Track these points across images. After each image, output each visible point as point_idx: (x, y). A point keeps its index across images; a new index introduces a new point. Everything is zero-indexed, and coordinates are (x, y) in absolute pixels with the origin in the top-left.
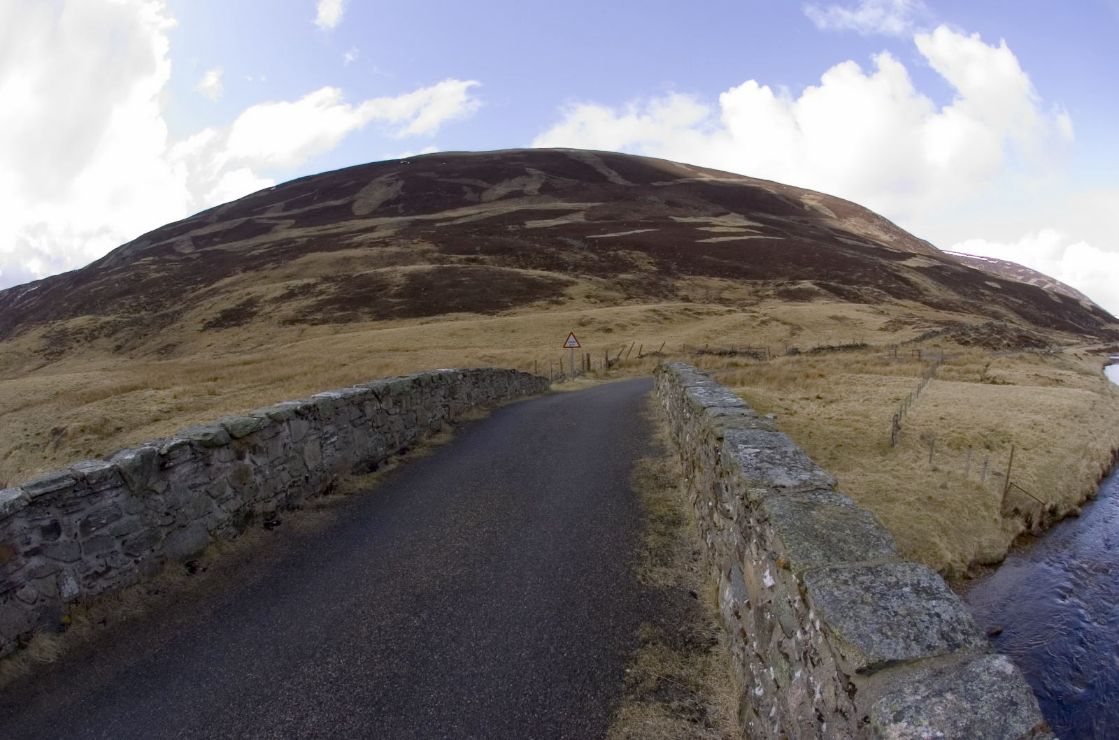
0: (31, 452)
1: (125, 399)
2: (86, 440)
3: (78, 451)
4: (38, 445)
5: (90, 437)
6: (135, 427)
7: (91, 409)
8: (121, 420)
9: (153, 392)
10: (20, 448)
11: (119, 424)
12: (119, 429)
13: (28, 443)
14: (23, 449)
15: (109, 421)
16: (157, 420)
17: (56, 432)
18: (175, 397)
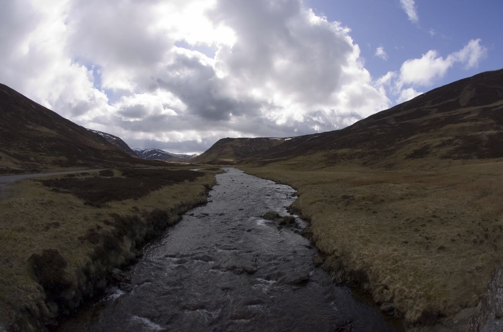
0: (329, 204)
1: (379, 186)
2: (366, 204)
3: (361, 208)
4: (333, 202)
5: (368, 202)
6: (392, 200)
7: (363, 189)
8: (383, 196)
9: (393, 185)
10: (321, 201)
11: (383, 198)
12: (383, 201)
13: (327, 200)
14: (323, 202)
15: (376, 196)
16: (402, 199)
17: (345, 197)
18: (407, 189)
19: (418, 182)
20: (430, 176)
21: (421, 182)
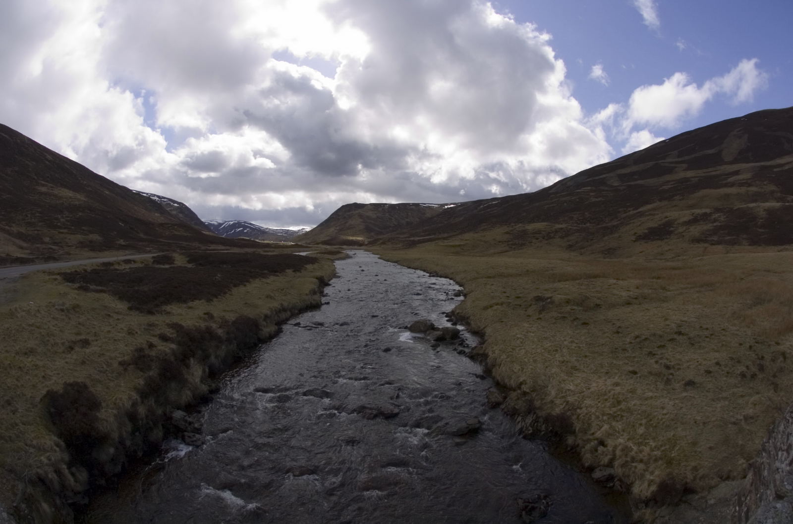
0: (513, 309)
2: (572, 310)
3: (564, 317)
4: (520, 306)
5: (574, 307)
6: (613, 306)
7: (567, 286)
8: (599, 298)
9: (615, 281)
10: (501, 304)
11: (598, 302)
12: (598, 306)
13: (510, 303)
14: (504, 305)
15: (589, 298)
16: (629, 304)
17: (538, 299)
18: (637, 288)
19: (653, 278)
20: (674, 269)
21: (659, 278)
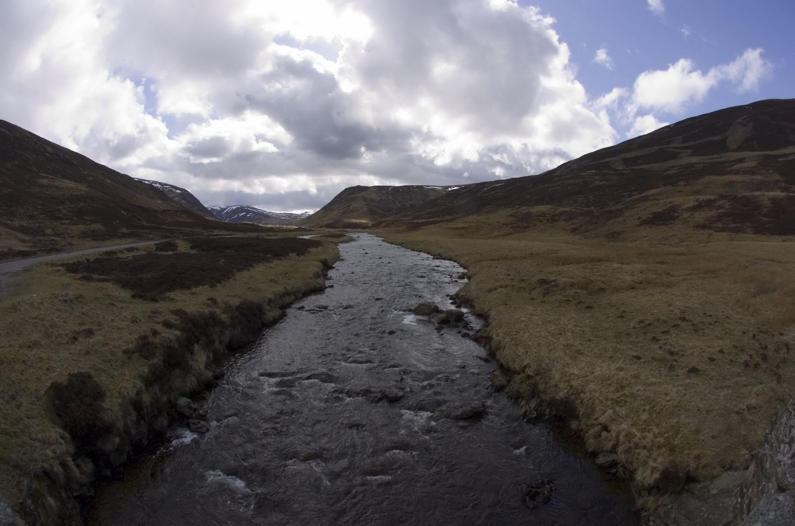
0: (518, 292)
1: (597, 267)
2: (576, 293)
3: (568, 300)
4: (524, 288)
5: (578, 291)
6: (617, 290)
7: (571, 270)
8: (603, 282)
9: (619, 265)
10: (506, 287)
11: (602, 285)
12: (602, 289)
13: (514, 286)
14: (508, 288)
15: (592, 282)
16: (633, 288)
17: (543, 282)
18: (642, 273)
19: (658, 263)
20: (678, 254)
21: (663, 263)
